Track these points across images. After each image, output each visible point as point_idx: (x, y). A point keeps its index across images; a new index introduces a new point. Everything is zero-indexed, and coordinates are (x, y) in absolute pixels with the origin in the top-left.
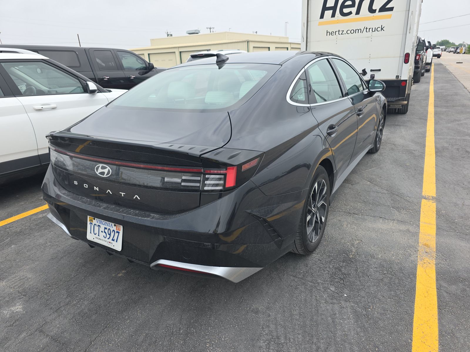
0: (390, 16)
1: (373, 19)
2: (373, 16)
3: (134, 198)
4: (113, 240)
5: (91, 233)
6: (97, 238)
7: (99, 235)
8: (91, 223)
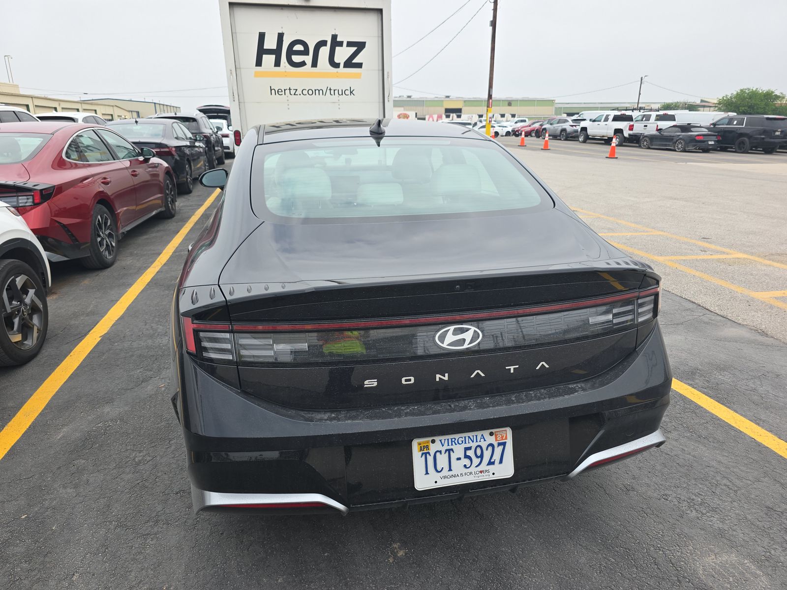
0: (359, 76)
1: (337, 76)
2: (337, 72)
3: (538, 368)
4: (491, 463)
5: (427, 473)
6: (445, 477)
7: (450, 470)
8: (426, 454)
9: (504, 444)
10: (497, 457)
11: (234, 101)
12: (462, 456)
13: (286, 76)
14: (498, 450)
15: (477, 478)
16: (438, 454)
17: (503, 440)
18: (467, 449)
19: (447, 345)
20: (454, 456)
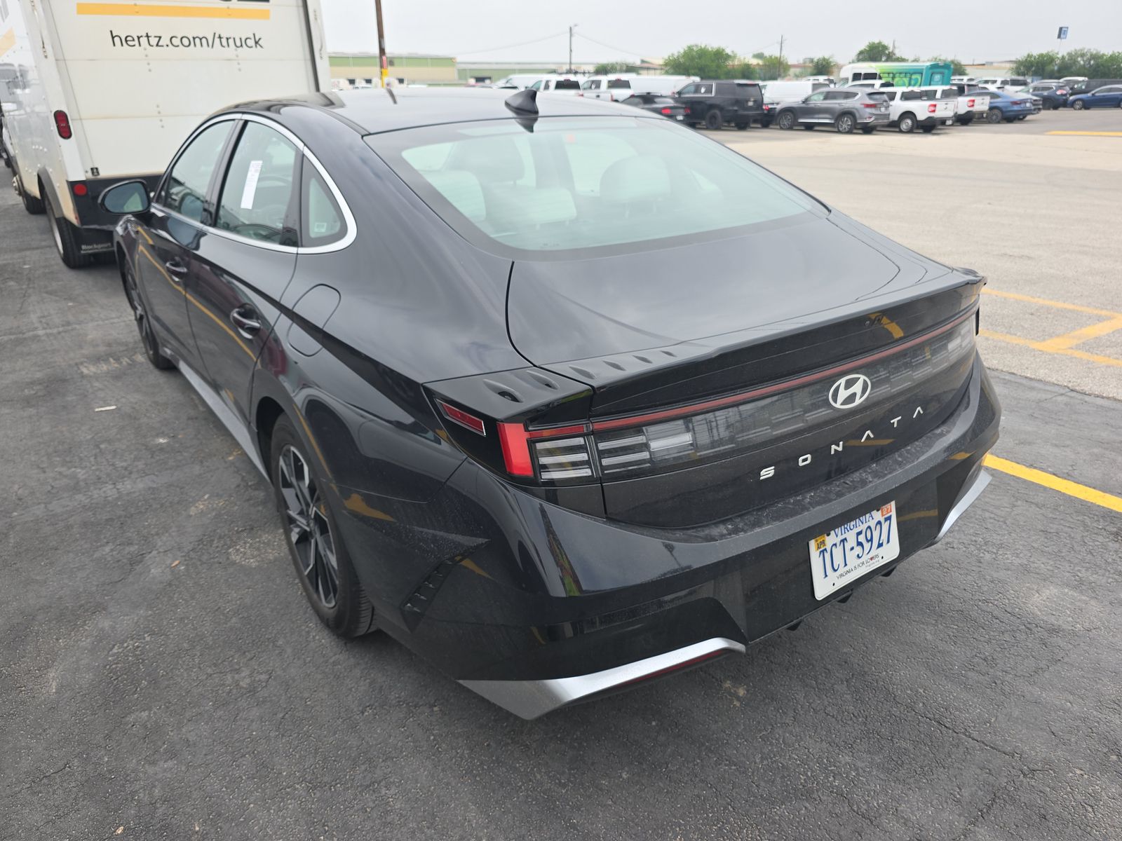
0: (265, 15)
1: (230, 15)
2: (228, 8)
3: (914, 417)
4: (880, 545)
5: (826, 576)
6: (842, 575)
7: (846, 565)
8: (823, 551)
9: (889, 518)
10: (884, 537)
11: (46, 57)
12: (854, 544)
13: (137, 12)
14: (885, 526)
15: (868, 568)
16: (834, 548)
17: (888, 513)
18: (859, 534)
19: (842, 404)
20: (848, 547)
